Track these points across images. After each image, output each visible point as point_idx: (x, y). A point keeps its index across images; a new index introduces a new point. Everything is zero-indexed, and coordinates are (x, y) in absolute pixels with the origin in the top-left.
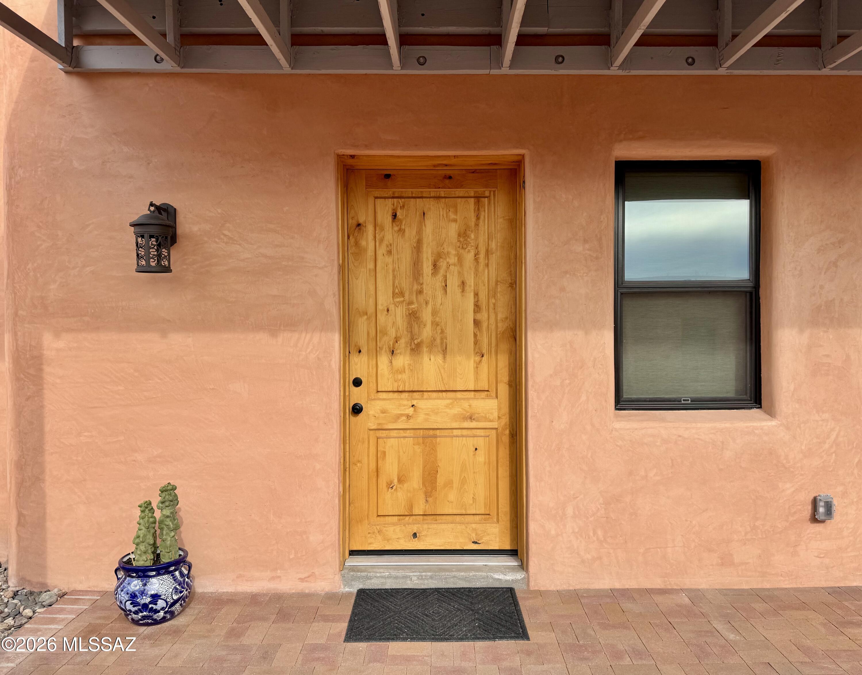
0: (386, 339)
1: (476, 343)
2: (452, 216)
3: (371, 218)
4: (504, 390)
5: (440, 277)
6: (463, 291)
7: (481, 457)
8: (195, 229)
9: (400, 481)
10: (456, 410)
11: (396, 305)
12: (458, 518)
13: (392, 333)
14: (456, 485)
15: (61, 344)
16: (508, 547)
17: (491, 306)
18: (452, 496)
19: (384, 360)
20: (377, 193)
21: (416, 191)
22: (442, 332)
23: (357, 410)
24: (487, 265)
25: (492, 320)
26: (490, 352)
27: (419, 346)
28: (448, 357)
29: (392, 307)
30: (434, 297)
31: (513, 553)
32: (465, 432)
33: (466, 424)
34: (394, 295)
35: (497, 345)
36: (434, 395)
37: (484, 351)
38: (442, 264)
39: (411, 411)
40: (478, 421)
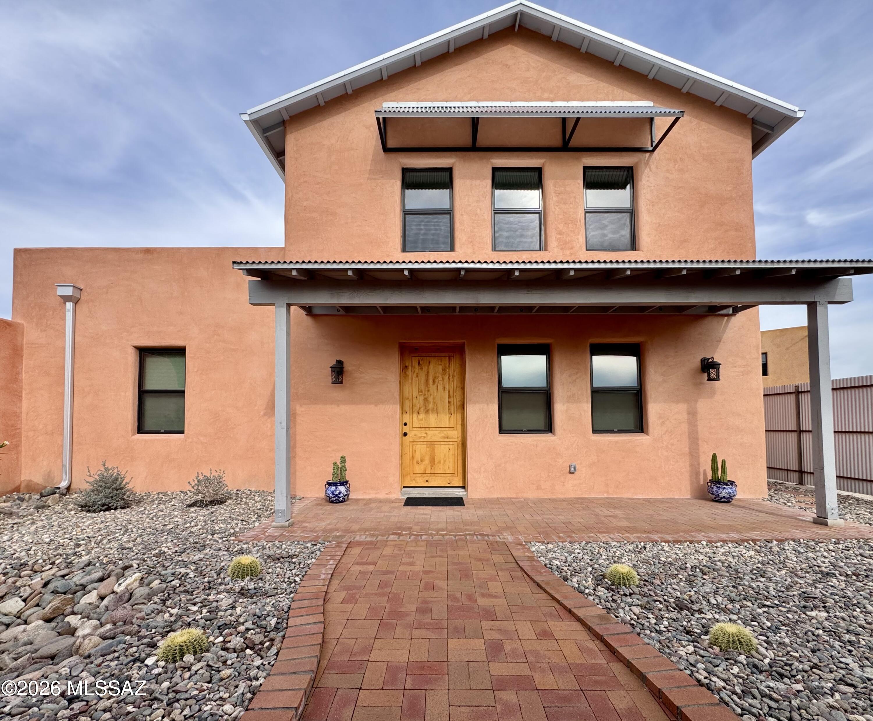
0: (415, 408)
1: (449, 410)
2: (440, 363)
3: (410, 364)
4: (460, 427)
5: (436, 385)
6: (444, 390)
7: (451, 453)
8: (350, 369)
9: (421, 461)
10: (442, 435)
11: (420, 396)
12: (443, 475)
13: (418, 406)
14: (442, 462)
15: (303, 409)
16: (461, 485)
17: (455, 396)
18: (441, 466)
19: (415, 416)
20: (413, 355)
21: (426, 354)
22: (437, 405)
23: (405, 434)
24: (453, 381)
25: (455, 401)
26: (454, 413)
27: (428, 411)
28: (439, 414)
29: (418, 396)
30: (434, 393)
31: (463, 487)
32: (445, 443)
33: (446, 440)
34: (419, 392)
35: (457, 410)
36: (434, 429)
37: (452, 413)
38: (437, 380)
39: (425, 435)
40: (450, 438)
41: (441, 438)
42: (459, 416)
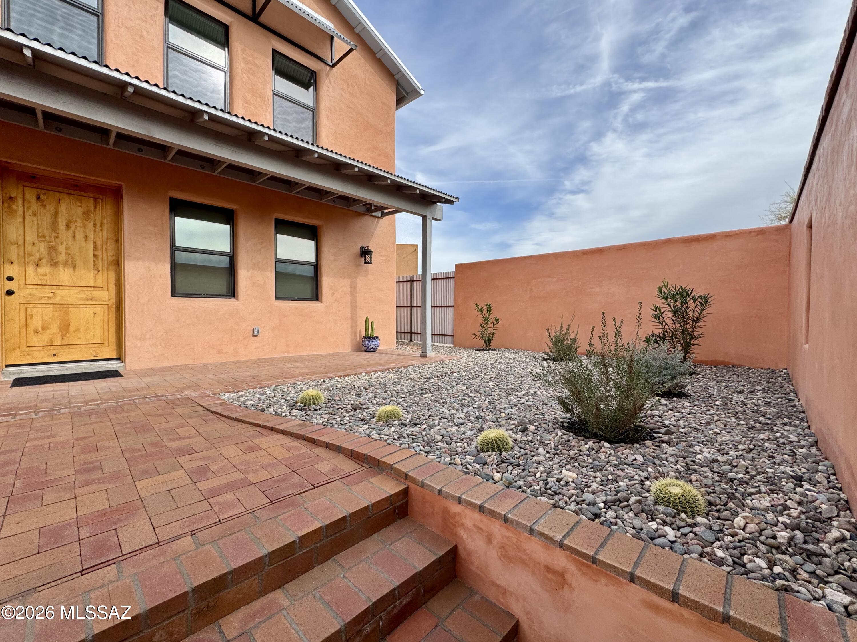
0: (32, 258)
1: (94, 265)
2: (79, 204)
3: (20, 196)
4: (112, 288)
5: (71, 231)
7: (98, 318)
9: (43, 329)
10: (82, 295)
11: (39, 242)
12: (83, 346)
13: (37, 256)
14: (82, 330)
16: (115, 357)
17: (104, 249)
18: (79, 336)
19: (30, 269)
20: (26, 185)
21: (54, 188)
22: (73, 258)
23: (10, 293)
24: (102, 230)
25: (105, 255)
26: (103, 270)
27: (56, 263)
28: (77, 270)
29: (36, 243)
30: (67, 241)
31: (118, 359)
32: (88, 306)
33: (88, 302)
34: (38, 236)
35: (108, 267)
36: (68, 288)
37: (100, 269)
38: (73, 226)
39: (51, 295)
40: (96, 300)
41: (81, 299)
42: (112, 275)
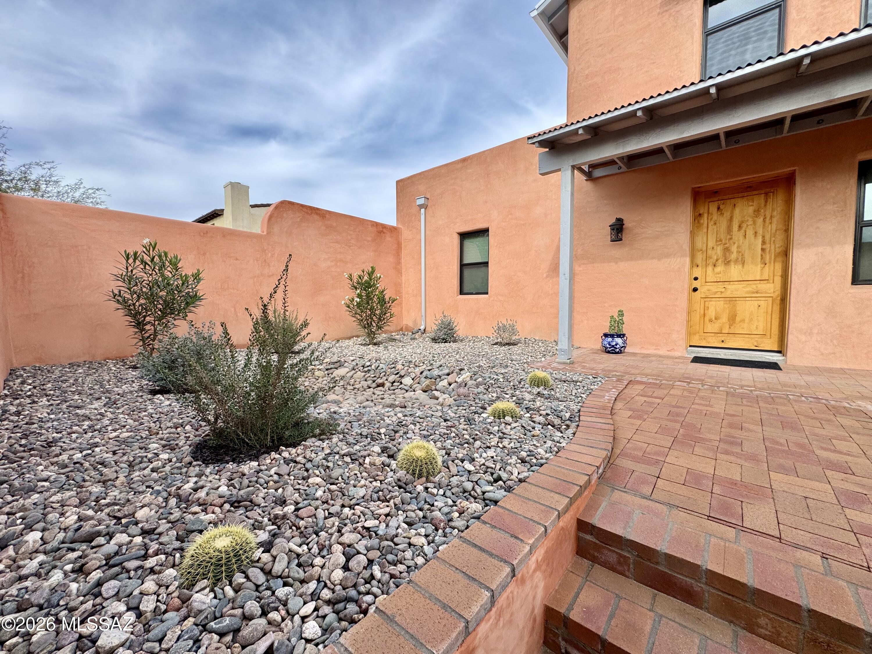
0: (711, 260)
1: (762, 259)
2: (751, 204)
3: (706, 211)
4: (778, 280)
5: (742, 231)
6: (755, 236)
7: (762, 310)
8: (630, 225)
9: (716, 319)
10: (749, 289)
11: (717, 245)
12: (747, 336)
13: (715, 257)
14: (747, 321)
16: (776, 349)
17: (772, 241)
18: (745, 325)
19: (710, 269)
20: (710, 200)
21: (730, 196)
22: (742, 255)
23: (695, 290)
24: (771, 223)
25: (773, 247)
26: (770, 262)
27: (729, 262)
28: (745, 265)
29: (715, 247)
30: (738, 240)
31: (779, 352)
32: (753, 299)
33: (754, 295)
34: (717, 241)
35: (775, 259)
36: (737, 283)
37: (767, 262)
38: (744, 225)
39: (723, 290)
40: (761, 293)
41: (748, 292)
42: (778, 267)
